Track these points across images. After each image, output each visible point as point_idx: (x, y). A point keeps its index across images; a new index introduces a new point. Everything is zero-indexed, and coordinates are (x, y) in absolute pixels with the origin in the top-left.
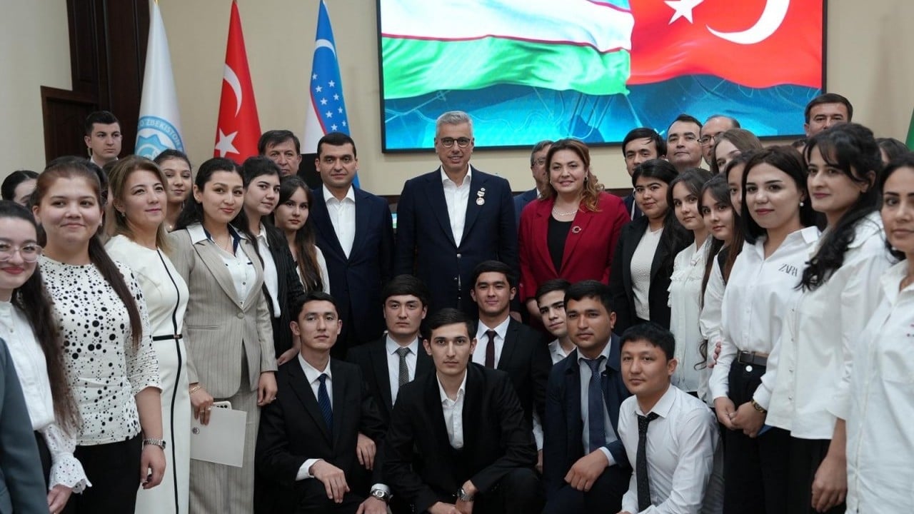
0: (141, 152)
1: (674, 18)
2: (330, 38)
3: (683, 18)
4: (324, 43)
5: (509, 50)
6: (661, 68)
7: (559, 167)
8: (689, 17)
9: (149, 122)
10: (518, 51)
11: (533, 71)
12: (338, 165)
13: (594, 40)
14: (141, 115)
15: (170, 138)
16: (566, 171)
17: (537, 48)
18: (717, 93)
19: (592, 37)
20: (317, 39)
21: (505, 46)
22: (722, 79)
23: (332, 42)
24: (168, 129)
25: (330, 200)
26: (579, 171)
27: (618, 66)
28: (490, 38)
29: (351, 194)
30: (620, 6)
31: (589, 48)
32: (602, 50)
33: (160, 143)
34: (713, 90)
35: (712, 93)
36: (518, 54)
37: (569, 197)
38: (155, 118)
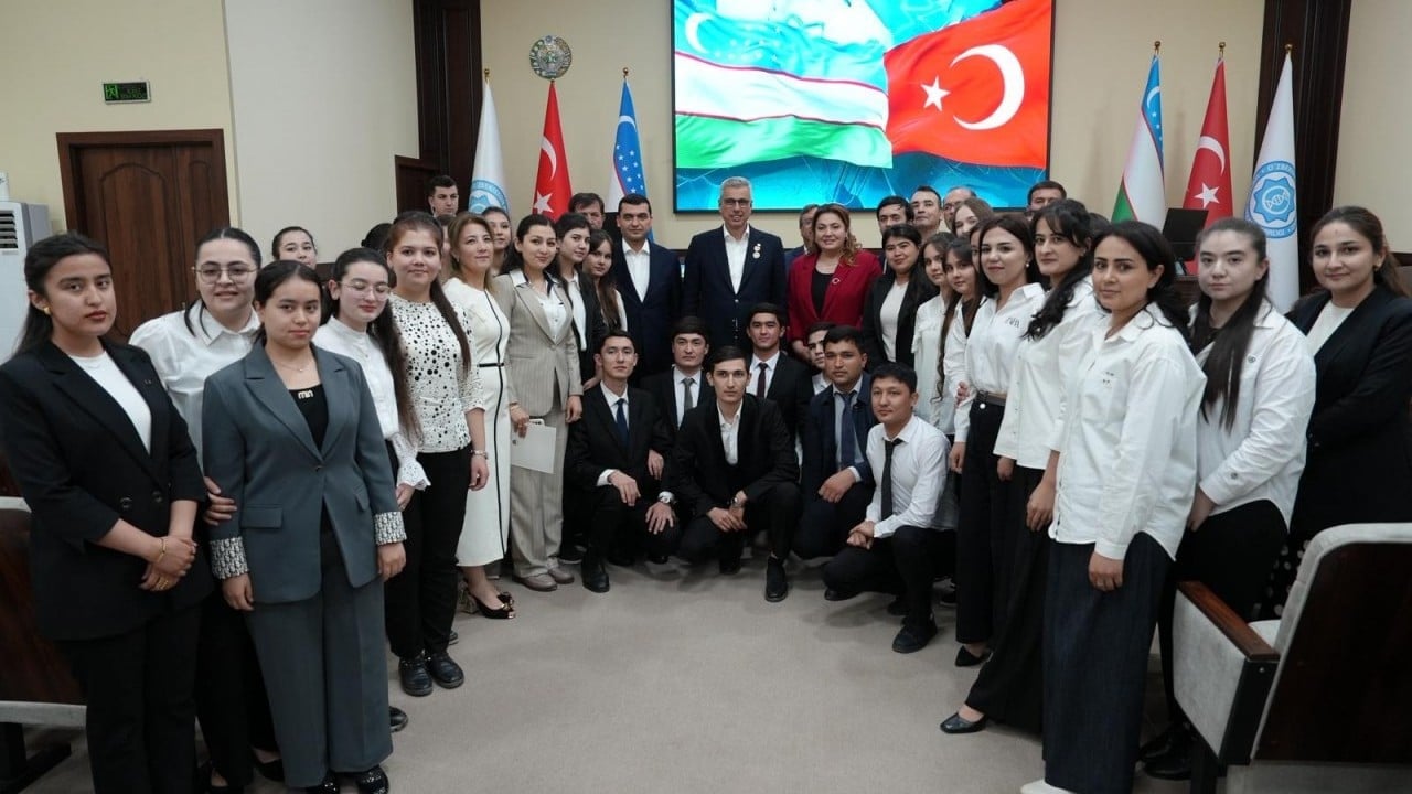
0: (472, 208)
1: (926, 105)
2: (631, 114)
3: (933, 105)
4: (626, 119)
7: (823, 227)
8: (939, 105)
9: (481, 185)
12: (635, 222)
14: (474, 179)
15: (496, 197)
16: (829, 231)
20: (621, 115)
23: (633, 116)
24: (496, 191)
25: (628, 252)
26: (840, 232)
29: (646, 247)
33: (487, 201)
35: (956, 170)
37: (832, 253)
38: (484, 181)
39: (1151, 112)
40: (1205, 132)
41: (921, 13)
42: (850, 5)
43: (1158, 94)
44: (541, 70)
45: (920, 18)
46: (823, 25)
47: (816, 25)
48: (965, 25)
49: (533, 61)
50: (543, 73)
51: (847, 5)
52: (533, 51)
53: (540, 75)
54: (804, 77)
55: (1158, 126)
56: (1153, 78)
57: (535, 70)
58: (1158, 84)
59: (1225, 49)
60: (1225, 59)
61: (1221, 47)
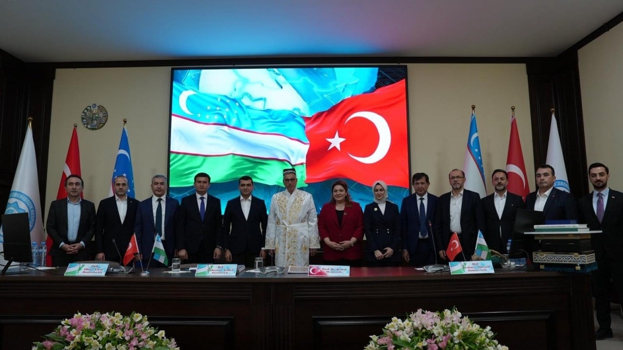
0: (7, 212)
1: (330, 147)
3: (335, 148)
4: (122, 152)
5: (242, 162)
6: (321, 175)
8: (338, 147)
9: (15, 195)
10: (247, 163)
11: (255, 175)
12: (246, 187)
13: (289, 158)
15: (26, 204)
16: (339, 193)
17: (258, 161)
18: (354, 189)
19: (288, 157)
20: (119, 149)
21: (238, 160)
22: (356, 182)
23: (128, 151)
24: (25, 199)
25: (242, 200)
27: (301, 172)
28: (232, 155)
30: (304, 142)
31: (286, 162)
32: (293, 164)
33: (18, 206)
34: (352, 187)
35: (351, 189)
36: (247, 165)
37: (340, 202)
38: (18, 192)
39: (474, 148)
40: (509, 162)
41: (326, 93)
42: (282, 88)
43: (477, 138)
44: (87, 124)
45: (326, 96)
46: (265, 100)
47: (260, 99)
48: (354, 98)
49: (83, 118)
50: (89, 126)
51: (280, 88)
52: (84, 112)
53: (87, 127)
54: (242, 128)
55: (480, 158)
56: (473, 128)
57: (84, 124)
58: (477, 132)
59: (515, 110)
60: (516, 116)
61: (513, 109)
